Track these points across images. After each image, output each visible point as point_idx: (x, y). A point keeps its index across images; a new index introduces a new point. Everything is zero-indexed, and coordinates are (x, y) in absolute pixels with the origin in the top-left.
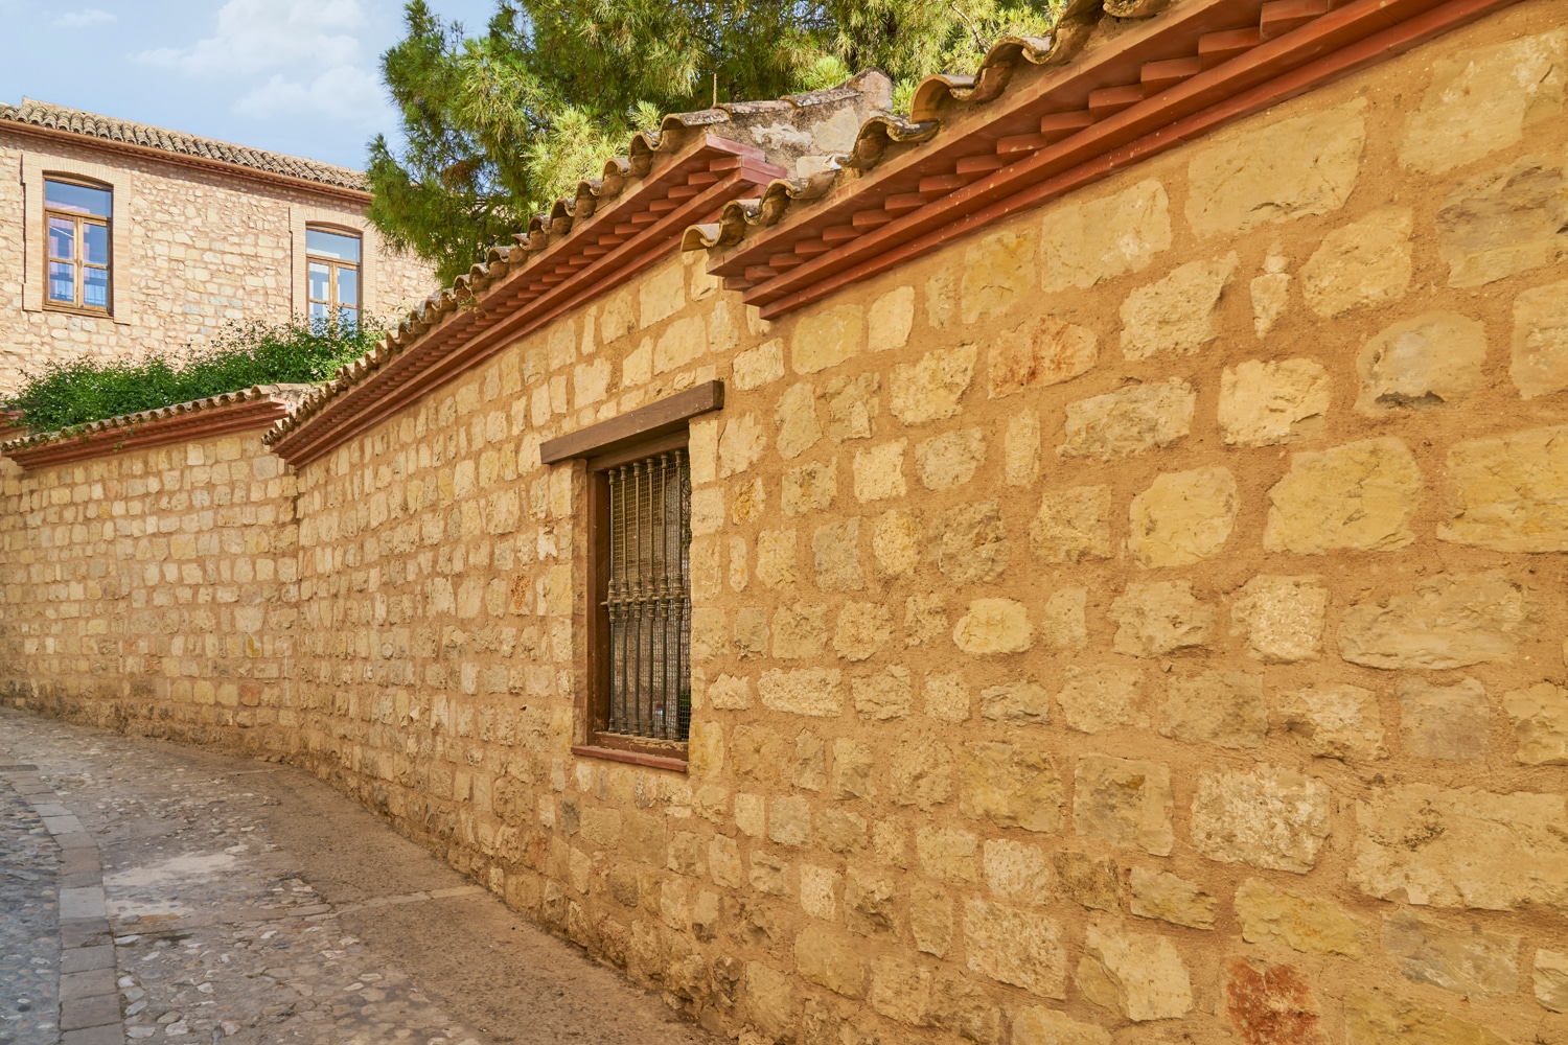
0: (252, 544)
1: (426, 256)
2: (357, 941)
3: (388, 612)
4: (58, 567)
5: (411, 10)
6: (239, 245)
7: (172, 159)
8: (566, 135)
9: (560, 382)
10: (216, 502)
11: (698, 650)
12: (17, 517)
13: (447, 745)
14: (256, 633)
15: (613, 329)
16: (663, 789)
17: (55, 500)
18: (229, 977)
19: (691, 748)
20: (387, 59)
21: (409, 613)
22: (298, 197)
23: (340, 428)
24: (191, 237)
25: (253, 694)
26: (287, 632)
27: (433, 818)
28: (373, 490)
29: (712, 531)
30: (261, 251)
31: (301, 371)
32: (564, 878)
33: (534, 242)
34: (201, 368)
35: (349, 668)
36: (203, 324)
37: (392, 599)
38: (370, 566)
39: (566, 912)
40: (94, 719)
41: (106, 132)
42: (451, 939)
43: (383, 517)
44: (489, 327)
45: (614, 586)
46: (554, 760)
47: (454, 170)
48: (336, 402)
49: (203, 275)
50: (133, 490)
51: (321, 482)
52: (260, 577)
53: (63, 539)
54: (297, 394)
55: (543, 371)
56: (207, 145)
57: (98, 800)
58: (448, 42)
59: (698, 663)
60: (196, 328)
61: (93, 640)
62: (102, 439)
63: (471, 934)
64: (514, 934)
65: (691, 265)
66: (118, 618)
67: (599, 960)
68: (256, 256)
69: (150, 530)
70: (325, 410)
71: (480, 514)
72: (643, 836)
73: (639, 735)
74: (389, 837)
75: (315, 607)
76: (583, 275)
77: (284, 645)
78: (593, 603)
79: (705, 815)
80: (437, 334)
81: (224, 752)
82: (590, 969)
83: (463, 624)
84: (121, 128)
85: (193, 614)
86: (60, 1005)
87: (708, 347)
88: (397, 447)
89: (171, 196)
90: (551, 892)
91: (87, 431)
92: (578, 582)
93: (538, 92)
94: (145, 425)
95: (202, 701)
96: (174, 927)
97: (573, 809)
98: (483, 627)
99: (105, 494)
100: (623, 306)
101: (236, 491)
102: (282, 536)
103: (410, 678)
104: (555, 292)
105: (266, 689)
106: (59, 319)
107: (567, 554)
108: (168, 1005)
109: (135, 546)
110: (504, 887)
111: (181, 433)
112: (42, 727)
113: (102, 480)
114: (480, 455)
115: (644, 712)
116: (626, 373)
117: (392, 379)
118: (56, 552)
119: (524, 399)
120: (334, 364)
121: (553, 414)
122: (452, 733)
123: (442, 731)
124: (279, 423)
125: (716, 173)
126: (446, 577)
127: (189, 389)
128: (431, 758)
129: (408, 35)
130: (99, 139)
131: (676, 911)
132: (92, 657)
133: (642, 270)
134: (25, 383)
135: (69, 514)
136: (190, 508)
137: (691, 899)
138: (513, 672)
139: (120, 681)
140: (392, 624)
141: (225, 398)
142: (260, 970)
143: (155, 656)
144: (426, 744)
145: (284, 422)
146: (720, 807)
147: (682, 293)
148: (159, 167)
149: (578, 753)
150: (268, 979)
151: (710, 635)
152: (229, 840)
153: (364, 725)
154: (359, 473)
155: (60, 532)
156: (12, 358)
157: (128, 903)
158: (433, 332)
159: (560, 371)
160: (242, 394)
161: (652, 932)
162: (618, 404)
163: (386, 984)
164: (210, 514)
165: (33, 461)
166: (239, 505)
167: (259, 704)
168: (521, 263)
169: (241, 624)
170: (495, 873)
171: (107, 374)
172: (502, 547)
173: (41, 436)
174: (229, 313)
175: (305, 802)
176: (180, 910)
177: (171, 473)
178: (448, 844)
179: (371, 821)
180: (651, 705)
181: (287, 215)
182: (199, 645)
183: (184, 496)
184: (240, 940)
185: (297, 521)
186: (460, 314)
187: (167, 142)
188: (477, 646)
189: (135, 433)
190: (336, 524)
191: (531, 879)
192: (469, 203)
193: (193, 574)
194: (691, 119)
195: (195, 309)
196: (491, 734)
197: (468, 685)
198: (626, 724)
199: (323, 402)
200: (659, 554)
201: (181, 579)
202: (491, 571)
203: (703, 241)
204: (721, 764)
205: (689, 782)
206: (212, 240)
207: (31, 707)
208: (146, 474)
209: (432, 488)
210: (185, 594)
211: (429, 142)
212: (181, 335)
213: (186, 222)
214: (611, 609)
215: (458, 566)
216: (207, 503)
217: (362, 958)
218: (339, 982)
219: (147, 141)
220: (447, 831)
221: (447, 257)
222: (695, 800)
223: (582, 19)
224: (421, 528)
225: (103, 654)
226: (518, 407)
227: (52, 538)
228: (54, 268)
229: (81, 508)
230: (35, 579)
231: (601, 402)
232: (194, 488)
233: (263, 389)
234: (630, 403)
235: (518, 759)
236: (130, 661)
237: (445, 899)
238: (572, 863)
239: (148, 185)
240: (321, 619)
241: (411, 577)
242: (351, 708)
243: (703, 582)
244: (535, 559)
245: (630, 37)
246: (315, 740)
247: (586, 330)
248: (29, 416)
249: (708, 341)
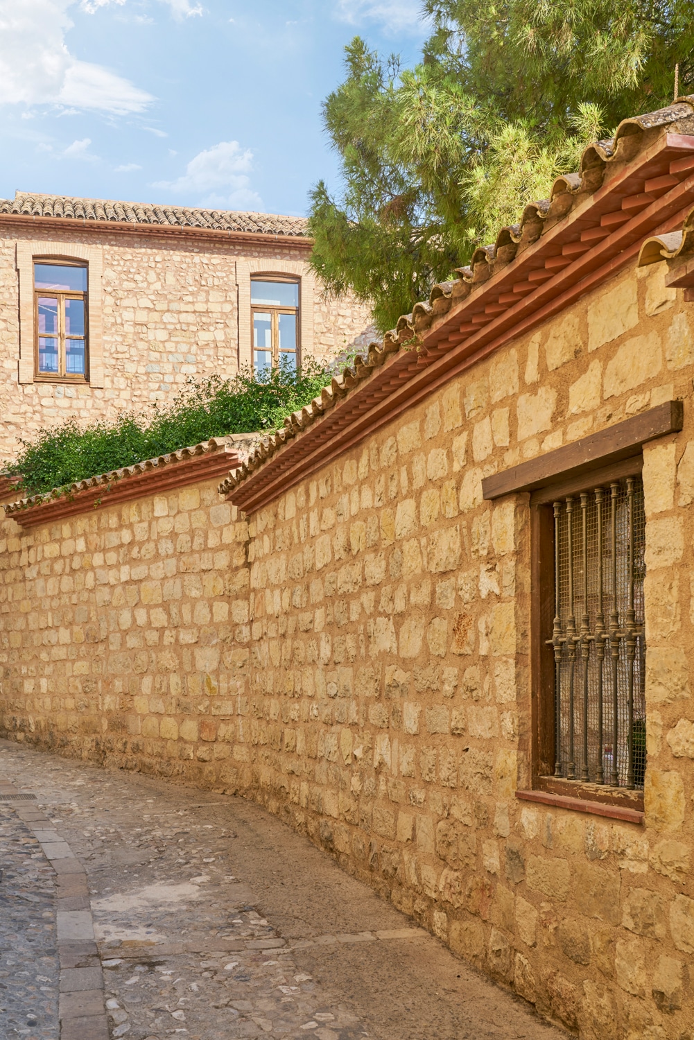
0: (209, 588)
1: (364, 297)
2: (310, 978)
3: (333, 652)
4: (50, 614)
5: (350, 51)
6: (193, 303)
7: (136, 230)
8: (504, 155)
9: (502, 414)
10: (178, 550)
11: (655, 692)
12: (18, 570)
13: (390, 784)
14: (213, 672)
15: (558, 355)
16: (616, 841)
17: (47, 555)
18: (198, 1006)
19: (647, 798)
20: (327, 105)
21: (353, 652)
22: (243, 250)
23: (287, 474)
24: (152, 301)
25: (210, 730)
26: (240, 671)
27: (377, 857)
28: (318, 533)
29: (669, 563)
30: (212, 307)
31: (251, 421)
32: (510, 928)
33: (477, 274)
34: (166, 425)
35: (297, 706)
36: (163, 381)
37: (336, 639)
38: (315, 606)
39: (512, 963)
40: (79, 752)
41: (82, 213)
42: (398, 983)
43: (328, 559)
44: (430, 364)
45: (559, 624)
46: (498, 804)
47: (391, 207)
48: (284, 449)
49: (162, 335)
50: (110, 542)
51: (271, 526)
52: (217, 619)
53: (54, 589)
54: (248, 443)
55: (484, 405)
56: (165, 212)
57: (84, 828)
58: (385, 77)
59: (654, 707)
60: (157, 386)
61: (78, 680)
62: (84, 497)
63: (416, 979)
64: (459, 984)
65: (645, 279)
66: (98, 659)
67: (548, 1019)
68: (207, 312)
69: (124, 578)
70: (274, 458)
71: (421, 552)
72: (594, 890)
73: (588, 781)
74: (334, 874)
75: (265, 647)
76: (527, 302)
77: (238, 683)
78: (538, 641)
79: (664, 872)
80: (380, 376)
81: (186, 784)
82: (539, 1028)
83: (405, 663)
84: (94, 207)
85: (160, 655)
86: (60, 1022)
87: (665, 366)
88: (340, 489)
89: (135, 265)
90: (495, 941)
91: (73, 491)
92: (521, 620)
93: (473, 113)
94: (120, 482)
95: (168, 736)
96: (150, 953)
97: (518, 857)
98: (425, 666)
99: (87, 547)
100: (569, 330)
101: (196, 538)
102: (235, 580)
103: (354, 717)
104: (498, 322)
105: (222, 725)
106: (46, 388)
107: (510, 592)
108: (147, 1029)
109: (112, 594)
110: (447, 932)
111: (149, 487)
112: (38, 759)
113: (85, 535)
114: (420, 494)
115: (593, 755)
116: (572, 400)
117: (336, 423)
118: (48, 600)
119: (465, 434)
120: (282, 413)
121: (495, 447)
122: (395, 772)
123: (384, 770)
124: (233, 472)
125: (676, 175)
126: (388, 616)
127: (155, 447)
128: (374, 797)
129: (347, 77)
130: (77, 220)
131: (633, 974)
132: (77, 696)
133: (589, 290)
134: (23, 450)
135: (58, 567)
136: (157, 557)
137: (650, 964)
138: (455, 713)
139: (100, 718)
140: (336, 664)
141: (186, 452)
142: (224, 1001)
143: (129, 695)
144: (370, 782)
145: (238, 472)
146: (682, 865)
147: (635, 309)
148: (126, 238)
149: (523, 798)
150: (232, 1010)
151: (668, 676)
152: (194, 871)
153: (310, 762)
154: (305, 516)
155: (52, 582)
156: (11, 428)
157: (112, 928)
158: (376, 374)
159: (502, 403)
160: (200, 447)
161: (606, 995)
162: (564, 433)
163: (338, 1025)
164: (173, 562)
165: (30, 520)
166: (198, 552)
167: (216, 739)
168: (464, 297)
169: (200, 664)
170: (438, 917)
171: (88, 436)
172: (443, 586)
173: (37, 498)
174: (185, 369)
175: (258, 836)
176: (155, 938)
177: (141, 525)
178: (391, 885)
179: (318, 856)
180: (601, 748)
181: (233, 269)
182: (164, 684)
183: (152, 545)
184: (206, 970)
185: (248, 565)
186: (402, 354)
187: (131, 215)
188: (418, 686)
189: (111, 490)
190: (284, 567)
191: (474, 925)
192: (404, 237)
193: (159, 618)
194: (649, 120)
195: (156, 368)
196: (433, 775)
197: (411, 725)
198: (573, 769)
199: (273, 450)
200: (608, 589)
201: (150, 623)
202: (432, 610)
203: (664, 253)
204: (682, 817)
205: (645, 835)
206: (170, 301)
207: (29, 741)
208: (120, 527)
209: (374, 528)
210: (153, 637)
211: (367, 182)
212: (145, 393)
213: (148, 287)
214: (556, 648)
215: (400, 606)
216: (171, 552)
217: (315, 997)
218: (295, 1019)
219: (115, 216)
220: (391, 871)
221: (383, 293)
222: (652, 855)
223: (520, 25)
224: (363, 568)
225: (85, 692)
226: (460, 442)
227: (45, 589)
228: (43, 343)
229: (68, 561)
230: (32, 626)
231: (546, 433)
232: (160, 538)
233: (219, 441)
234: (577, 432)
235: (461, 801)
236: (108, 699)
237: (390, 940)
238: (518, 913)
239: (117, 257)
240: (270, 658)
241: (354, 617)
242: (298, 745)
243: (660, 620)
244: (476, 597)
245: (570, 34)
246: (266, 775)
247: (530, 358)
248: (27, 480)
249: (664, 359)
